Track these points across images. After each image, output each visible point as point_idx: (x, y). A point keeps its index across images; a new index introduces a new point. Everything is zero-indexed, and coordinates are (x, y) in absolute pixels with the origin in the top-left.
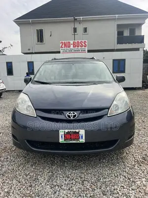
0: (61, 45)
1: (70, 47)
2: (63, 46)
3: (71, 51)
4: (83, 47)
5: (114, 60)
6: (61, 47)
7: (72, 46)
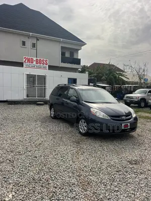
0: (24, 60)
1: (33, 63)
2: (26, 61)
3: (33, 67)
4: (45, 65)
5: (69, 78)
6: (25, 62)
7: (35, 63)
